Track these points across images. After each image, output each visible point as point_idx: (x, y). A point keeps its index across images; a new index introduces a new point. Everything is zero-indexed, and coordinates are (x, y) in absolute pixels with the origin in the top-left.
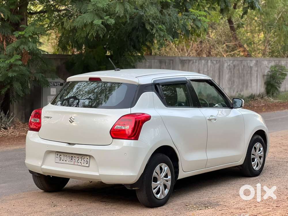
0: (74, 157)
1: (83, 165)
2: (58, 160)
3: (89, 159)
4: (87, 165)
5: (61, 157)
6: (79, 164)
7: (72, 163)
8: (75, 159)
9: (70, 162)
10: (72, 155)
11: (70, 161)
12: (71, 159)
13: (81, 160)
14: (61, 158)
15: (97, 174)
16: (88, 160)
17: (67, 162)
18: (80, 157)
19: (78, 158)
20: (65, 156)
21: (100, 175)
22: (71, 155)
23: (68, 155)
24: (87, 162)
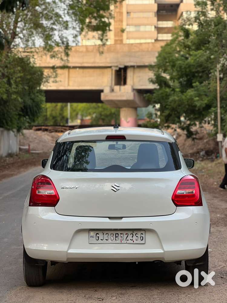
0: (121, 234)
1: (135, 242)
2: (94, 240)
3: (144, 234)
4: (143, 242)
5: (98, 235)
6: (130, 241)
7: (119, 241)
8: (122, 236)
9: (114, 241)
10: (117, 232)
11: (115, 239)
12: (116, 237)
13: (132, 237)
14: (98, 237)
15: (161, 251)
16: (143, 236)
17: (110, 241)
18: (129, 233)
19: (126, 234)
20: (105, 234)
21: (165, 252)
22: (114, 233)
23: (110, 233)
24: (142, 238)
